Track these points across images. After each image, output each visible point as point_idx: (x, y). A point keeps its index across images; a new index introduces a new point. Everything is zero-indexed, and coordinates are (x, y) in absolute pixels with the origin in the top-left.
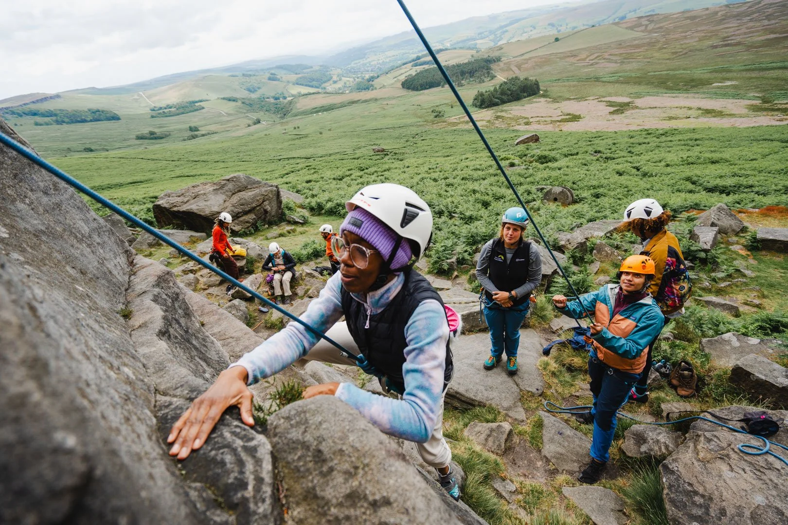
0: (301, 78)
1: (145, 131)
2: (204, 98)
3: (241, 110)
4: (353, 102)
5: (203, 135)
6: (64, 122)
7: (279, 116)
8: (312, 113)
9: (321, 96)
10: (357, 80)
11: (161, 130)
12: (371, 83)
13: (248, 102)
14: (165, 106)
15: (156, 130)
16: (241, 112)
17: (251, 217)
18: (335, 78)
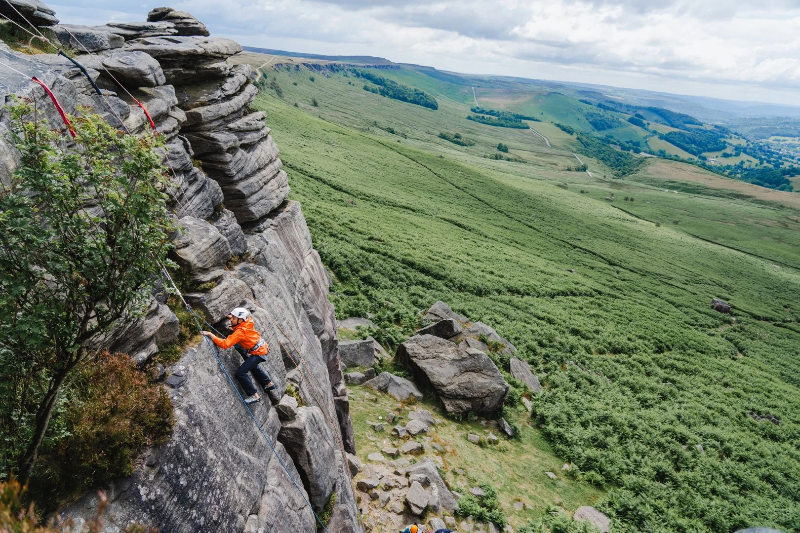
0: (675, 133)
1: (452, 132)
2: (536, 116)
3: (570, 147)
4: (739, 196)
5: (509, 160)
6: (387, 94)
7: (616, 172)
8: (663, 186)
9: (692, 167)
10: (765, 164)
11: (470, 136)
12: (787, 177)
13: (585, 139)
14: (488, 110)
15: (462, 135)
16: (568, 149)
17: (466, 405)
18: (728, 150)
